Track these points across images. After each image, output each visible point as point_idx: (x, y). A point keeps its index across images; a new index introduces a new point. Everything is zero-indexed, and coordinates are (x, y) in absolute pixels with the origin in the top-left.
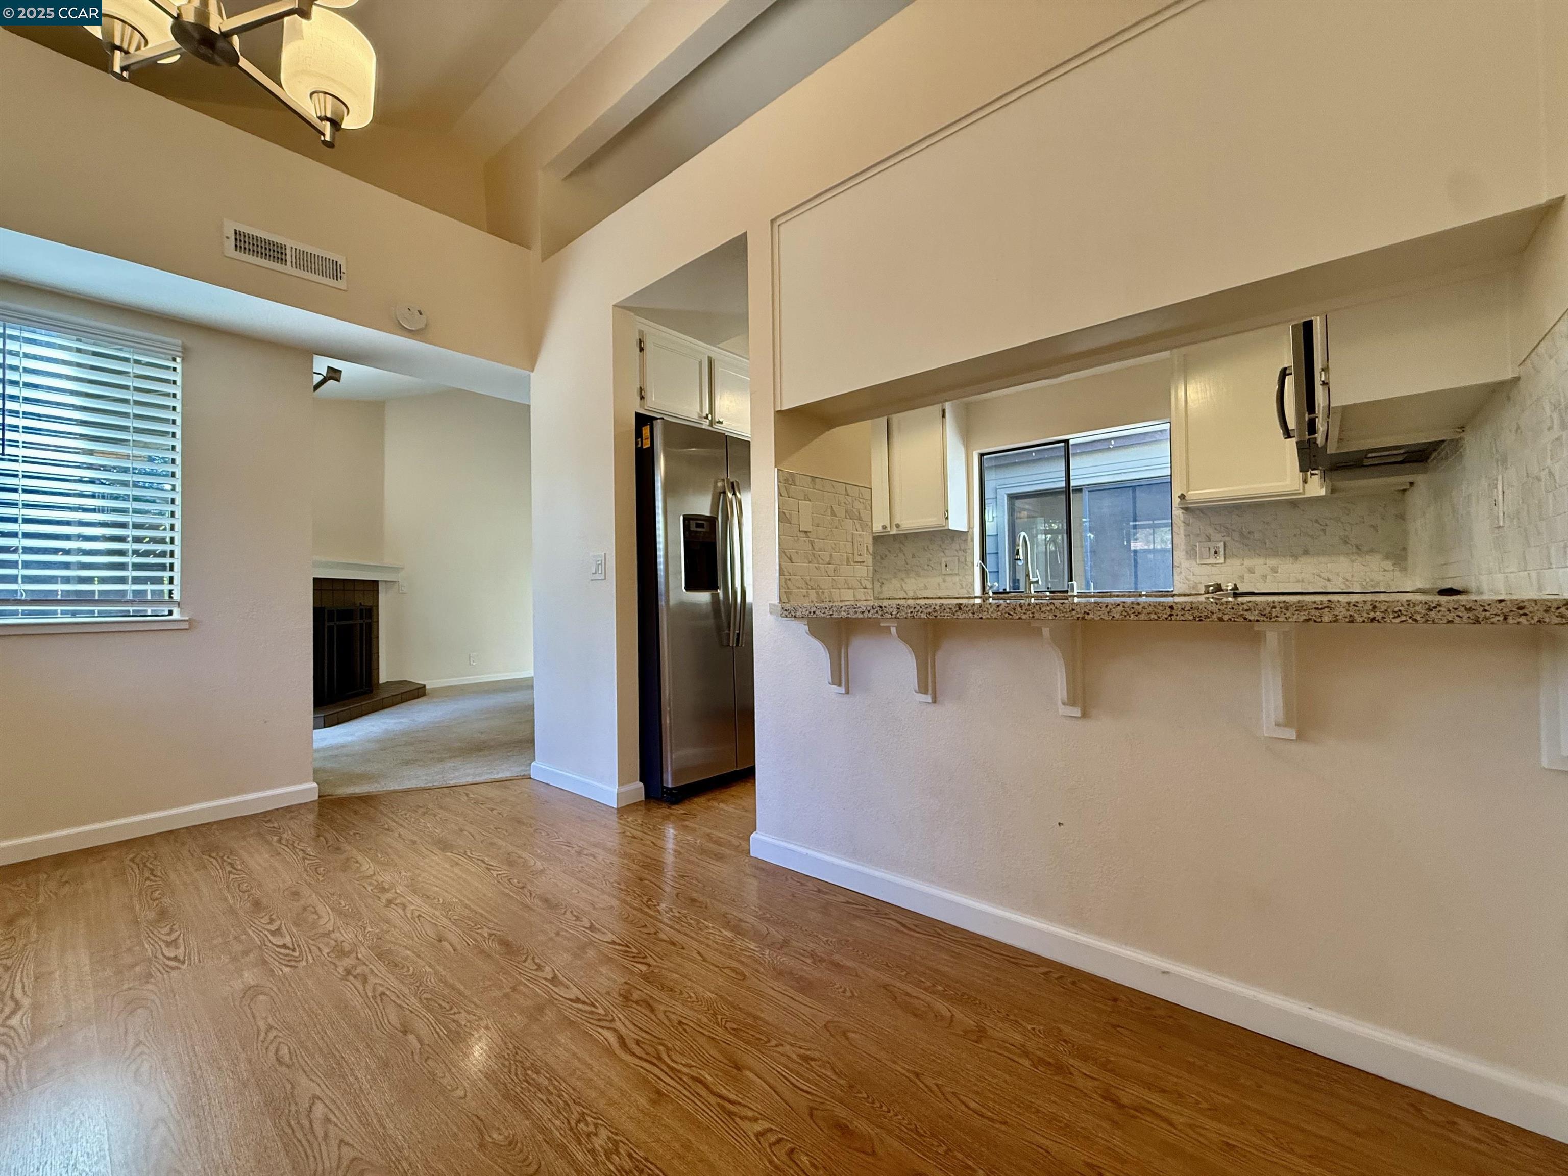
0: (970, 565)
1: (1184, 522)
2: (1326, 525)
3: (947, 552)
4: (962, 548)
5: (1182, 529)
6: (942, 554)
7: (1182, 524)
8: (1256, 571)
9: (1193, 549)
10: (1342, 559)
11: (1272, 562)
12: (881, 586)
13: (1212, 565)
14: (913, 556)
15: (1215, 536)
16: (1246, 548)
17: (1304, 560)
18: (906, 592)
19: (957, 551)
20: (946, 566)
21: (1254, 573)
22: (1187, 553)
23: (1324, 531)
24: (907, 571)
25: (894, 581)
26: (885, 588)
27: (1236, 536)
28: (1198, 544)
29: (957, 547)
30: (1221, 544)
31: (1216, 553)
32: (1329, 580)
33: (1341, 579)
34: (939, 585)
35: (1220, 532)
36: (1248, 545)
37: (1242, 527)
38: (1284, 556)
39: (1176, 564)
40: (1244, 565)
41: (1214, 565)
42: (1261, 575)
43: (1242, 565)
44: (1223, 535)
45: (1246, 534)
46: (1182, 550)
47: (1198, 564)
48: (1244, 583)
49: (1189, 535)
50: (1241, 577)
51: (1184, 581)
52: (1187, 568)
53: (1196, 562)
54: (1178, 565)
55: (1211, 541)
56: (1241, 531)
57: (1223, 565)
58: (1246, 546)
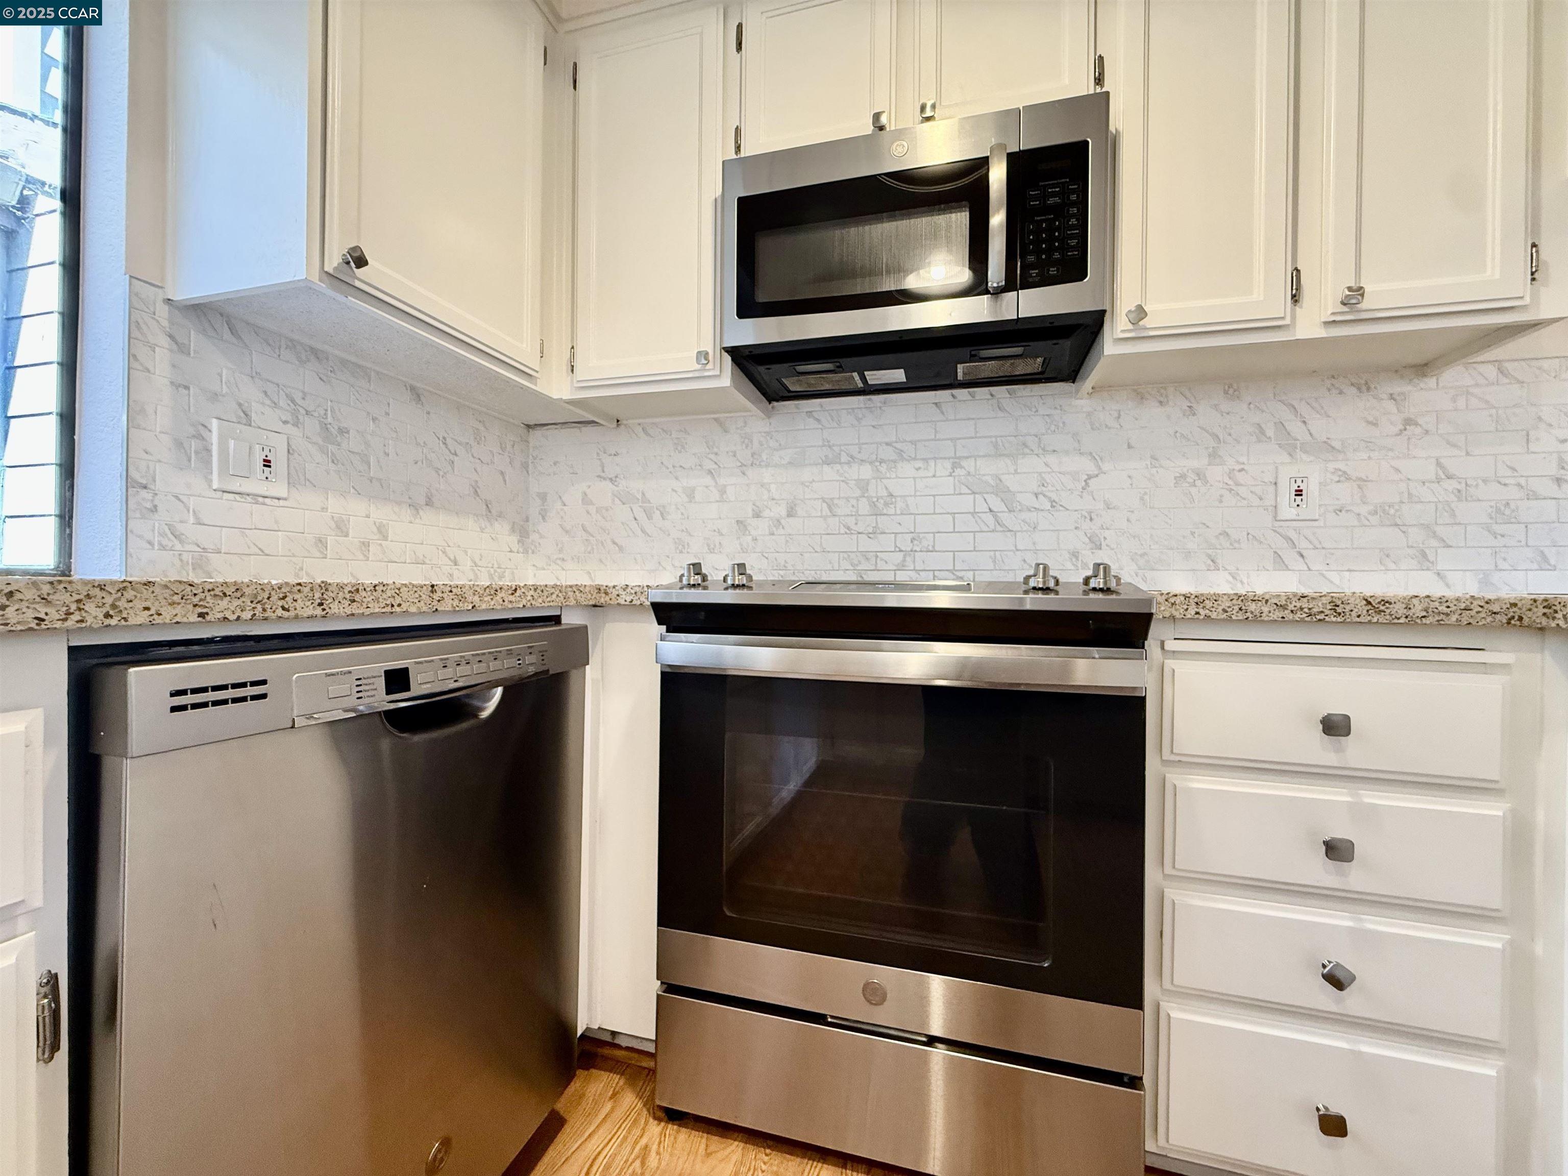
1: (172, 338)
5: (164, 356)
7: (164, 341)
9: (198, 437)
10: (471, 523)
13: (255, 497)
15: (266, 415)
16: (332, 467)
21: (347, 536)
22: (179, 444)
23: (452, 464)
27: (311, 425)
28: (215, 424)
30: (280, 443)
31: (267, 463)
35: (275, 405)
36: (338, 461)
37: (326, 410)
38: (399, 503)
39: (133, 473)
40: (329, 511)
41: (261, 499)
42: (360, 542)
43: (324, 509)
44: (284, 419)
45: (334, 431)
46: (161, 432)
47: (215, 487)
48: (326, 558)
49: (187, 388)
50: (321, 542)
51: (165, 542)
52: (176, 497)
53: (209, 482)
54: (144, 482)
55: (253, 424)
56: (325, 421)
57: (282, 503)
58: (333, 462)
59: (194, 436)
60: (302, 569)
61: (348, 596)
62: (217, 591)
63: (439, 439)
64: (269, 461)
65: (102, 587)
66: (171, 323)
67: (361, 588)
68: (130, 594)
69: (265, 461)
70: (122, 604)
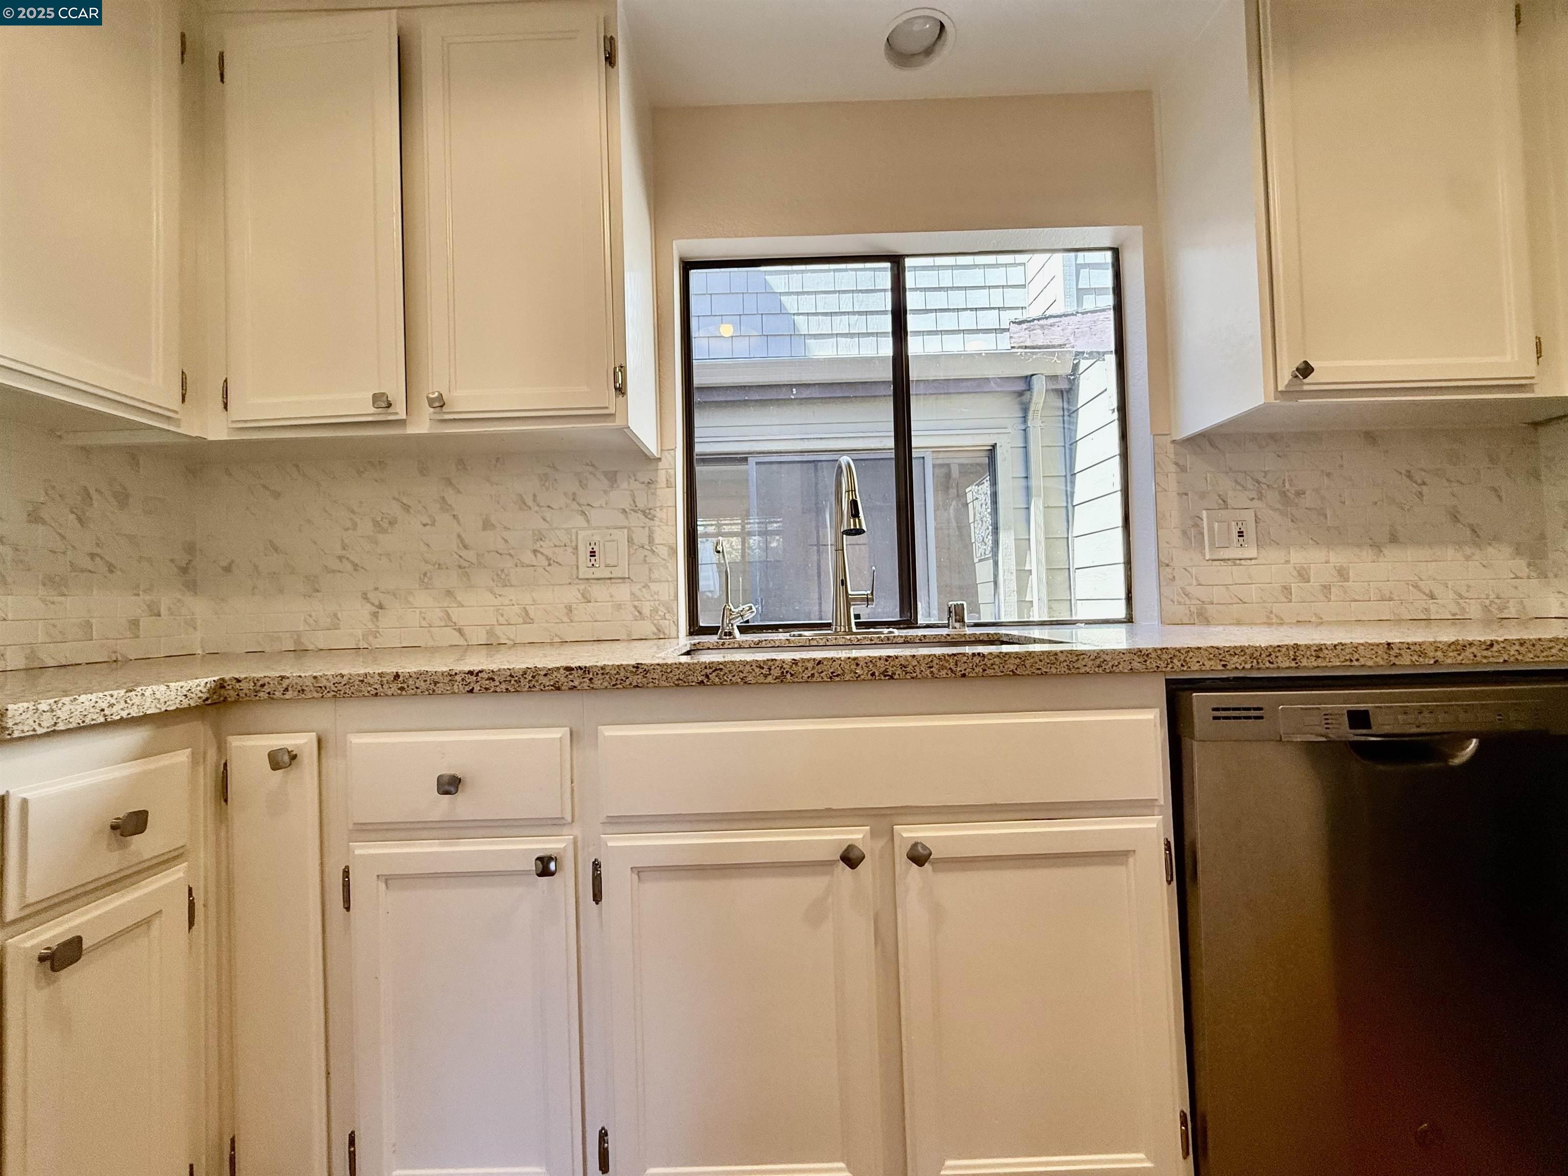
0: (663, 551)
1: (1177, 464)
2: (1424, 483)
3: (593, 514)
4: (641, 504)
5: (1173, 478)
6: (580, 521)
7: (1172, 468)
8: (1312, 581)
9: (1196, 525)
10: (1450, 552)
11: (1338, 557)
12: (375, 615)
13: (1234, 561)
14: (487, 525)
15: (1238, 498)
16: (1292, 525)
17: (1391, 553)
18: (460, 631)
19: (624, 511)
20: (593, 554)
21: (1309, 582)
22: (1184, 533)
23: (1420, 495)
24: (464, 570)
25: (422, 599)
26: (387, 621)
27: (1272, 496)
28: (1204, 514)
29: (626, 504)
30: (1249, 516)
31: (1241, 534)
32: (1432, 597)
33: (1451, 595)
34: (569, 609)
35: (1245, 488)
36: (1297, 519)
37: (1284, 480)
38: (1359, 546)
39: (1162, 559)
40: (1292, 562)
41: (1238, 562)
42: (1322, 585)
43: (1288, 562)
44: (1251, 497)
45: (1292, 497)
46: (1174, 528)
47: (1207, 558)
48: (1291, 602)
49: (1186, 494)
50: (1287, 589)
51: (1180, 599)
52: (1185, 569)
53: (1204, 555)
54: (1167, 562)
55: (1229, 507)
56: (1284, 489)
57: (1253, 562)
58: (1292, 521)
59: (1193, 526)
60: (1272, 612)
61: (1314, 654)
62: (1231, 652)
63: (1401, 473)
64: (1242, 532)
65: (1179, 651)
66: (1176, 454)
67: (1323, 647)
68: (1191, 654)
69: (1239, 532)
70: (1188, 659)
